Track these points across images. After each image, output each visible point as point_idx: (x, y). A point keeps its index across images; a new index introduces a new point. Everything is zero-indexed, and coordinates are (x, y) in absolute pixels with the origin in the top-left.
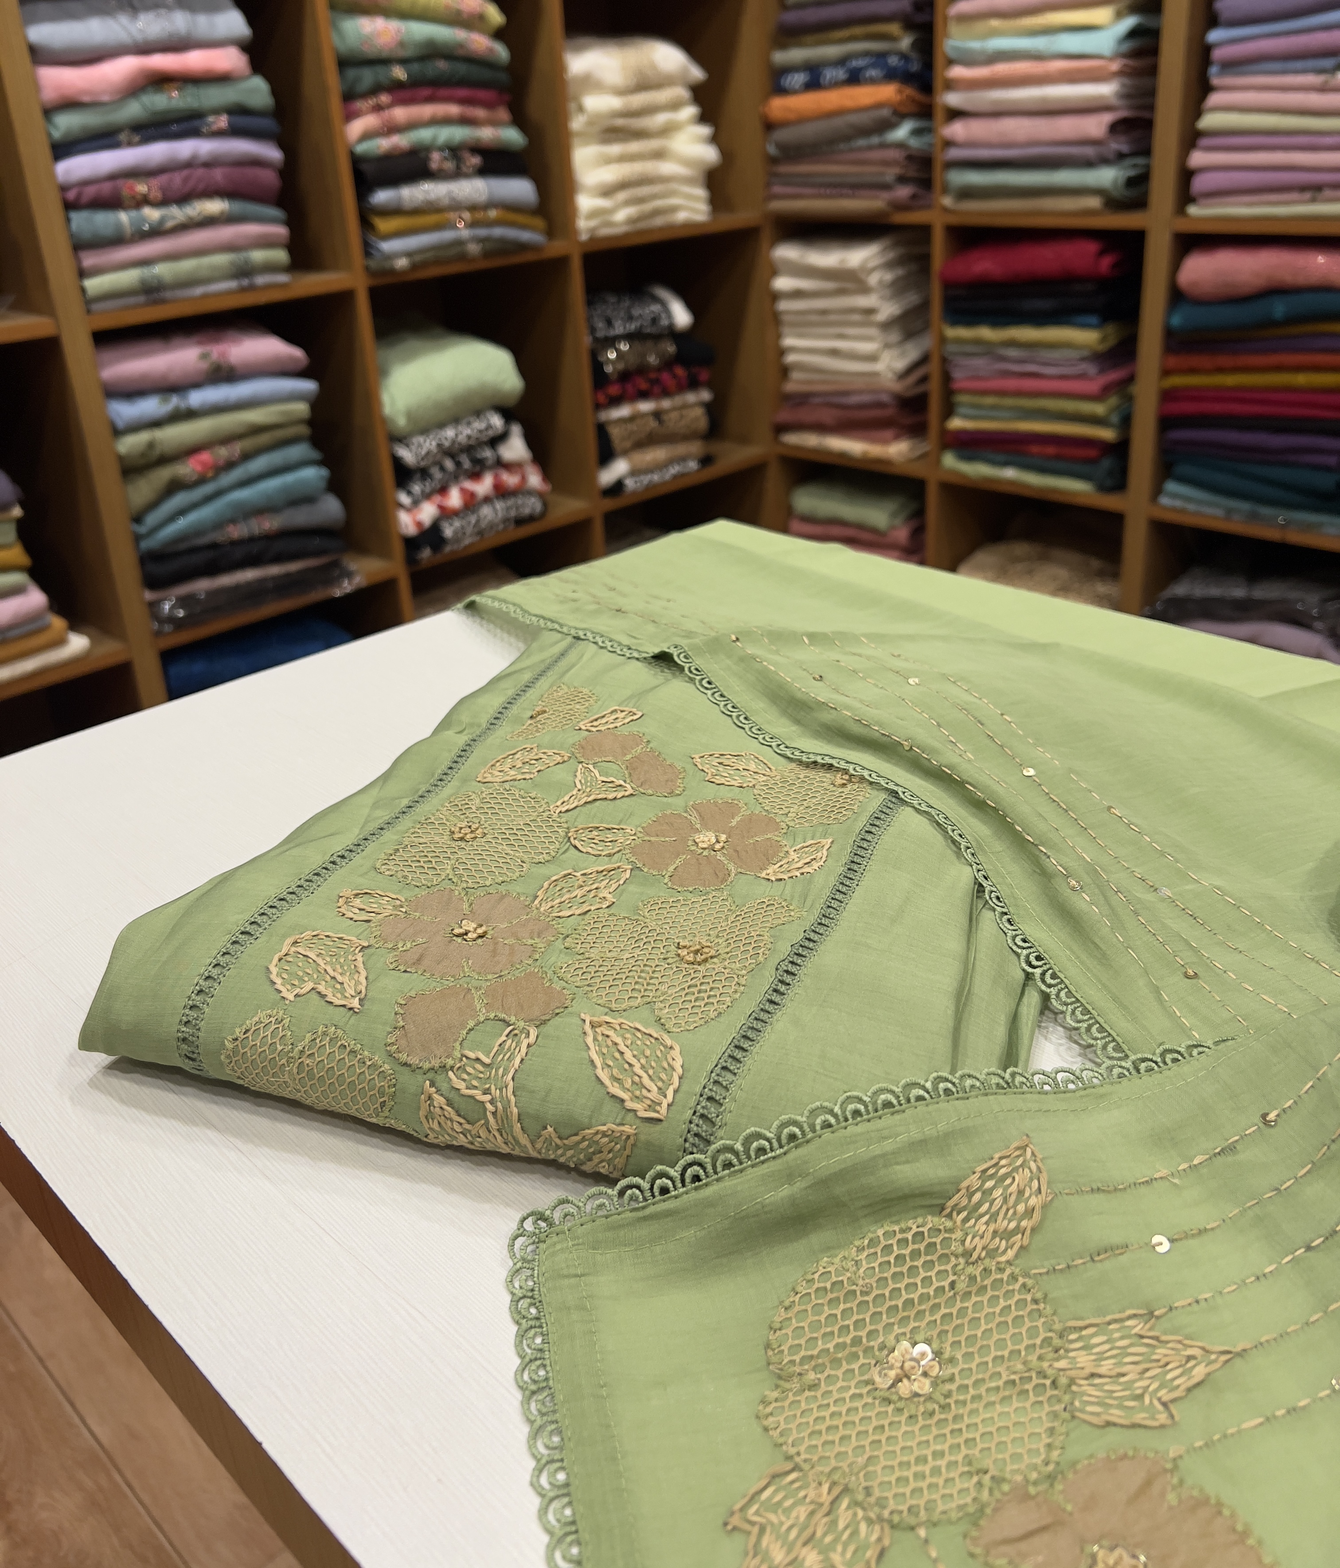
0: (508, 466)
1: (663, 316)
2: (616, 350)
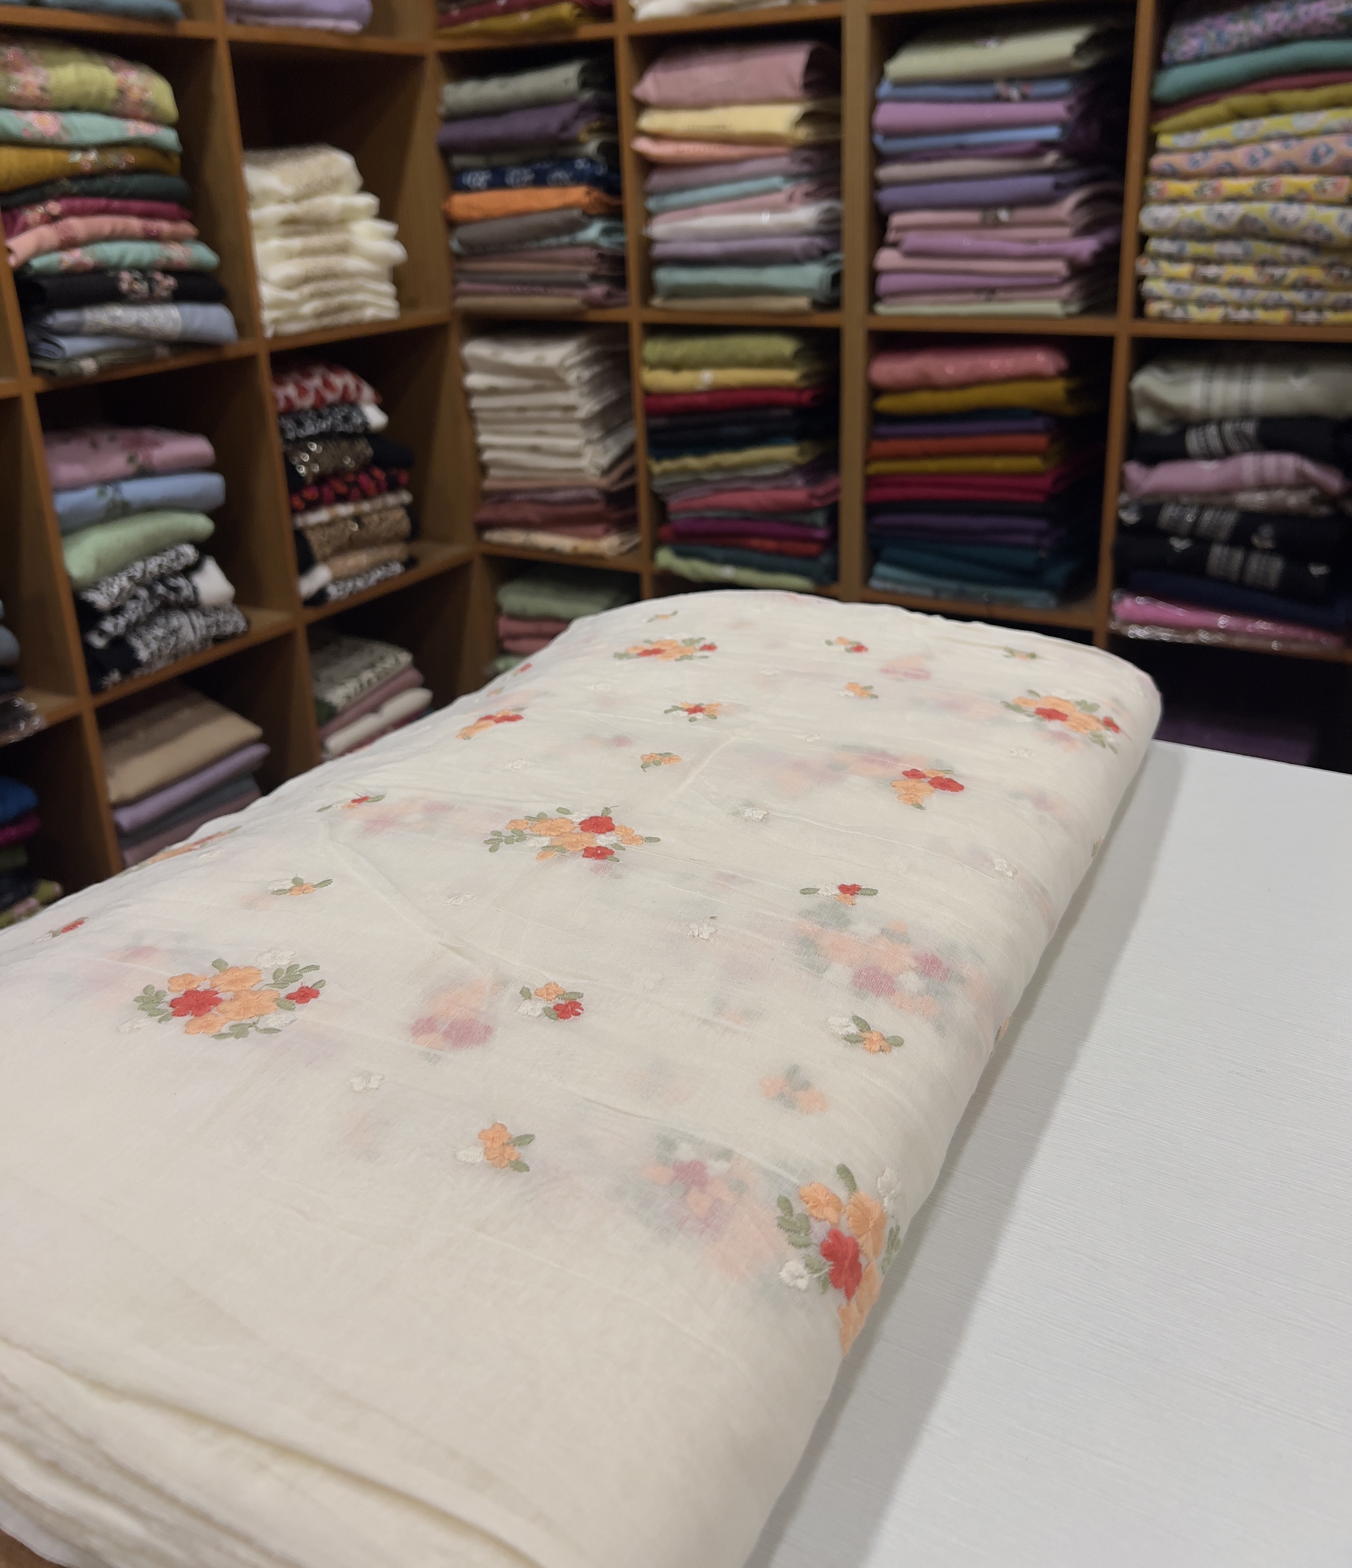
1: (357, 417)
2: (309, 452)
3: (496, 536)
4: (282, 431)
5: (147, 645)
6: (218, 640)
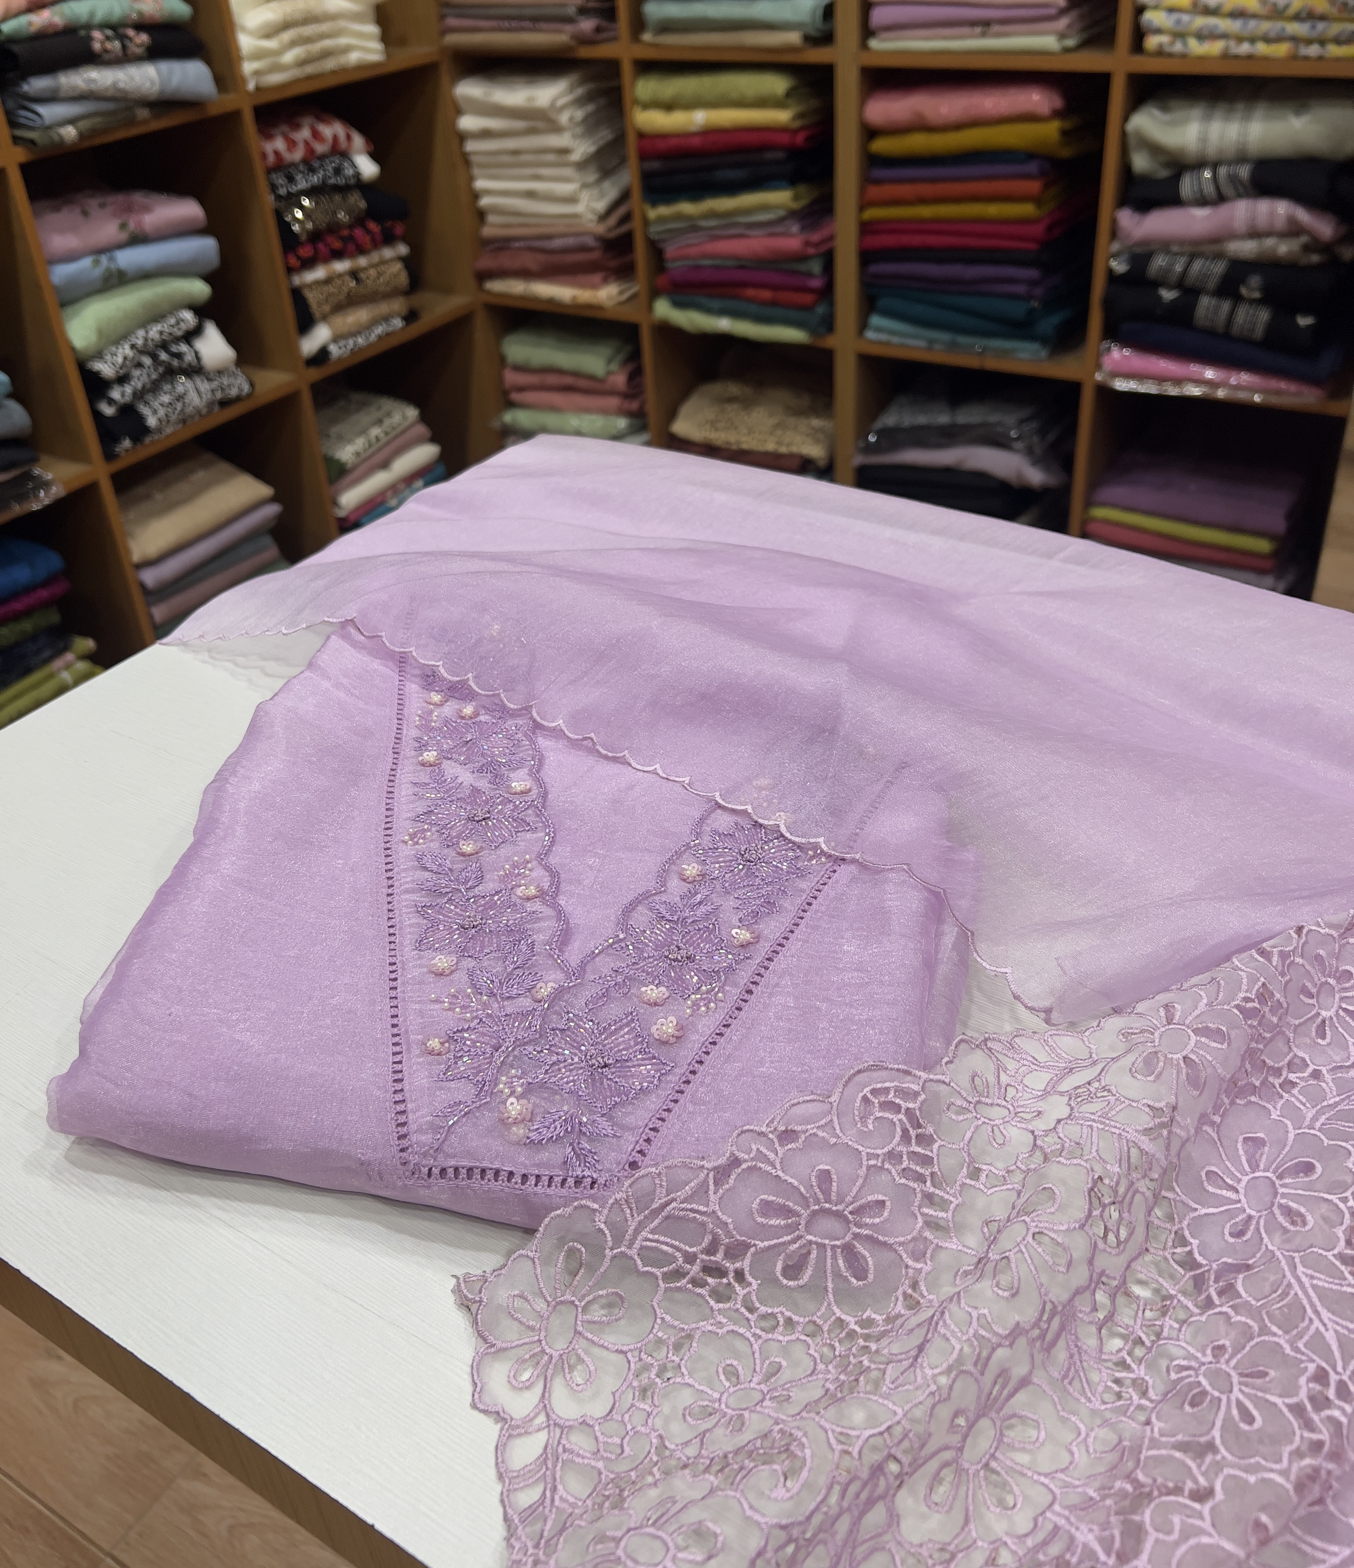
1: (348, 169)
2: (302, 208)
3: (497, 286)
4: (274, 188)
5: (155, 412)
6: (224, 403)
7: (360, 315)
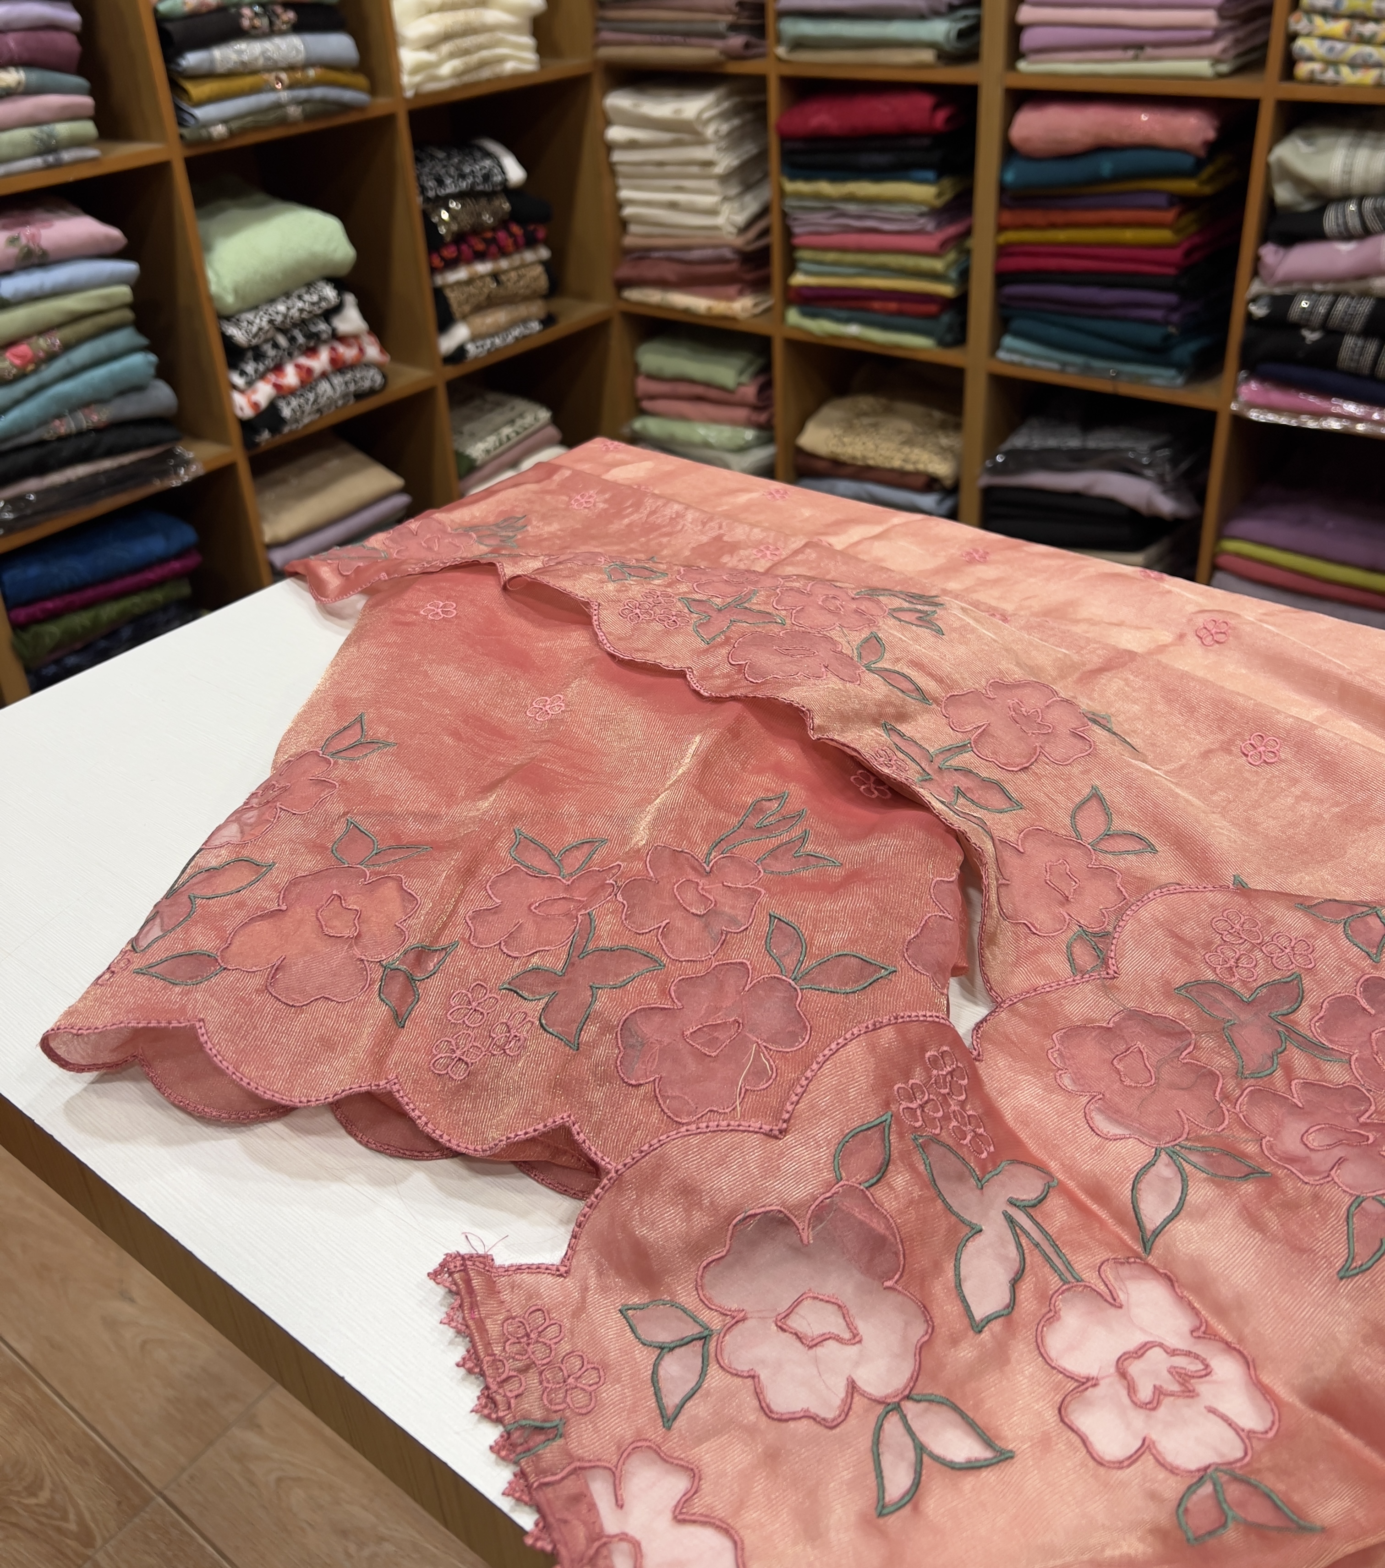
0: (343, 339)
1: (496, 171)
2: (448, 210)
3: (635, 295)
4: (423, 189)
6: (358, 395)
7: (498, 317)
